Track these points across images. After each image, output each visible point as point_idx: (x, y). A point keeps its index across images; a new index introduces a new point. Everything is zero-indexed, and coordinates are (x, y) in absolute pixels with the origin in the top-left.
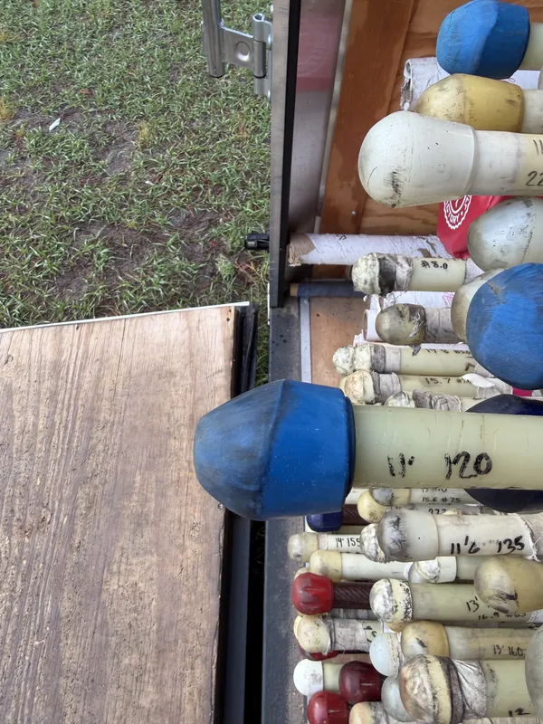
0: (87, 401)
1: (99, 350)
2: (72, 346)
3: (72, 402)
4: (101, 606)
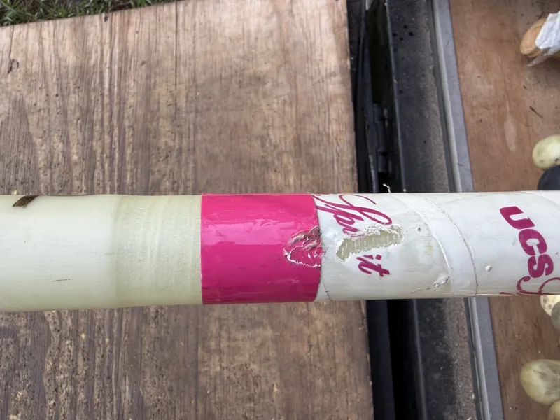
0: (136, 121)
1: (142, 49)
2: (102, 44)
3: (115, 122)
4: (200, 394)
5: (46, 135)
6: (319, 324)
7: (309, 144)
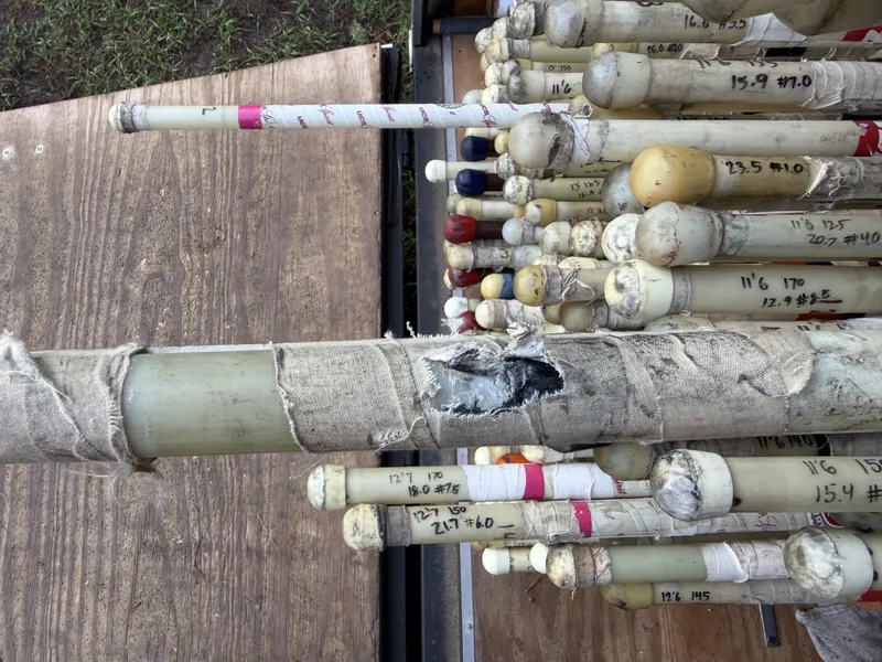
0: (244, 140)
2: (223, 93)
3: (230, 141)
4: (280, 296)
5: (185, 153)
6: (352, 249)
7: (353, 147)
